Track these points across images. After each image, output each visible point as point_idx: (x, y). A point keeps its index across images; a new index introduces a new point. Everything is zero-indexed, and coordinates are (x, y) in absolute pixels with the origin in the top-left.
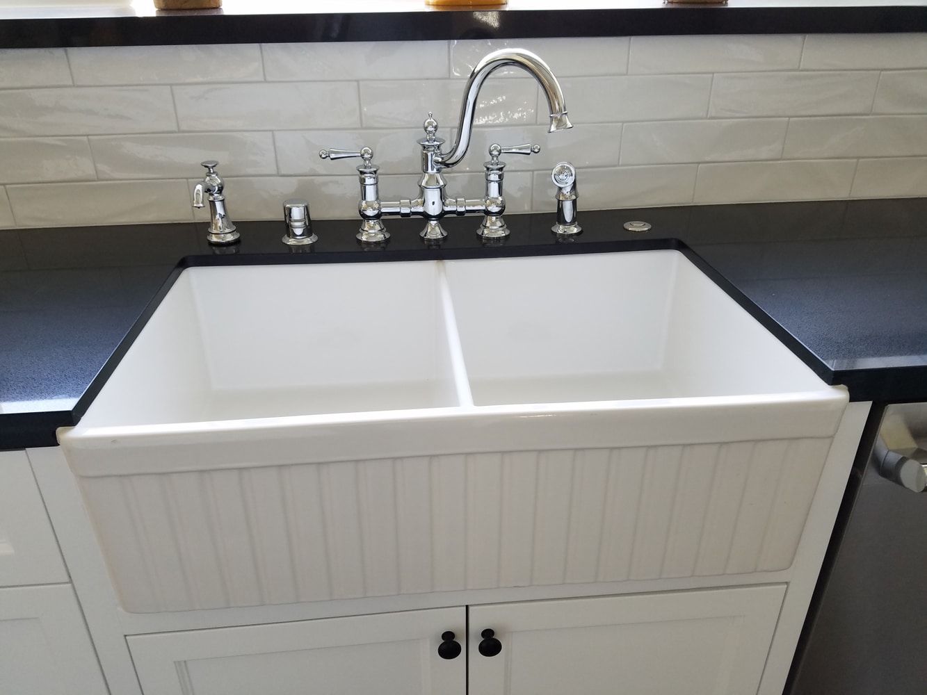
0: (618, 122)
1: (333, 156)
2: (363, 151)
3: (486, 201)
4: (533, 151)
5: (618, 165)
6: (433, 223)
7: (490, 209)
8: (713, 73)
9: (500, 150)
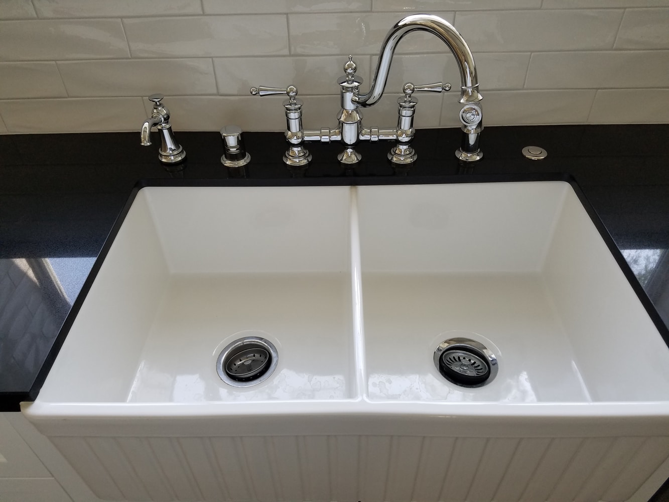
0: (527, 52)
1: (262, 93)
2: (288, 89)
3: (397, 131)
4: (445, 89)
5: (523, 89)
6: (349, 151)
7: (400, 139)
8: (625, 8)
9: (414, 88)
